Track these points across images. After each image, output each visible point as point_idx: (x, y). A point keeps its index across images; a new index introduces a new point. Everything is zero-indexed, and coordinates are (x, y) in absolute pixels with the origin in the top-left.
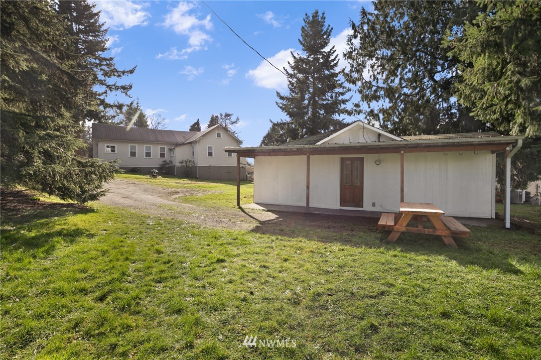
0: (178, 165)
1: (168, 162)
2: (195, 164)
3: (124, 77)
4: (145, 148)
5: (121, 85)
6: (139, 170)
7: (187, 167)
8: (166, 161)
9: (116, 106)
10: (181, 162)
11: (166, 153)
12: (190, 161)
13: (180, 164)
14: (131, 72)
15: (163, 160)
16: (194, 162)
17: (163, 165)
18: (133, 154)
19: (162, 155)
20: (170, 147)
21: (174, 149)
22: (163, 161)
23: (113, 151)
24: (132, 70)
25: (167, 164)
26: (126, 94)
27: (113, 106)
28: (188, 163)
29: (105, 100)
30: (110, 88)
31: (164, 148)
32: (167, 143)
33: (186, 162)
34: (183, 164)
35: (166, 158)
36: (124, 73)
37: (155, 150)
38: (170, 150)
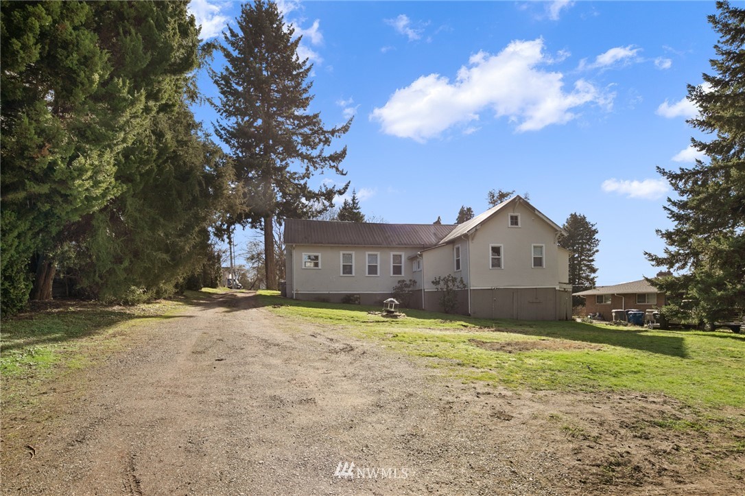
0: (427, 287)
1: (408, 282)
2: (465, 286)
3: (334, 140)
4: (367, 256)
5: (328, 155)
6: (357, 299)
7: (449, 291)
8: (404, 281)
9: (323, 194)
10: (436, 283)
11: (403, 265)
12: (454, 280)
13: (434, 286)
14: (345, 129)
15: (400, 279)
16: (462, 281)
17: (398, 288)
18: (347, 269)
19: (397, 270)
20: (412, 253)
21: (421, 255)
22: (399, 281)
23: (316, 265)
24: (347, 125)
25: (407, 286)
26: (337, 169)
27: (318, 195)
28: (450, 284)
29: (308, 186)
30: (314, 163)
31: (401, 256)
32: (404, 247)
33: (446, 281)
34: (439, 287)
35: (403, 275)
36: (333, 132)
37: (385, 260)
38: (412, 259)
